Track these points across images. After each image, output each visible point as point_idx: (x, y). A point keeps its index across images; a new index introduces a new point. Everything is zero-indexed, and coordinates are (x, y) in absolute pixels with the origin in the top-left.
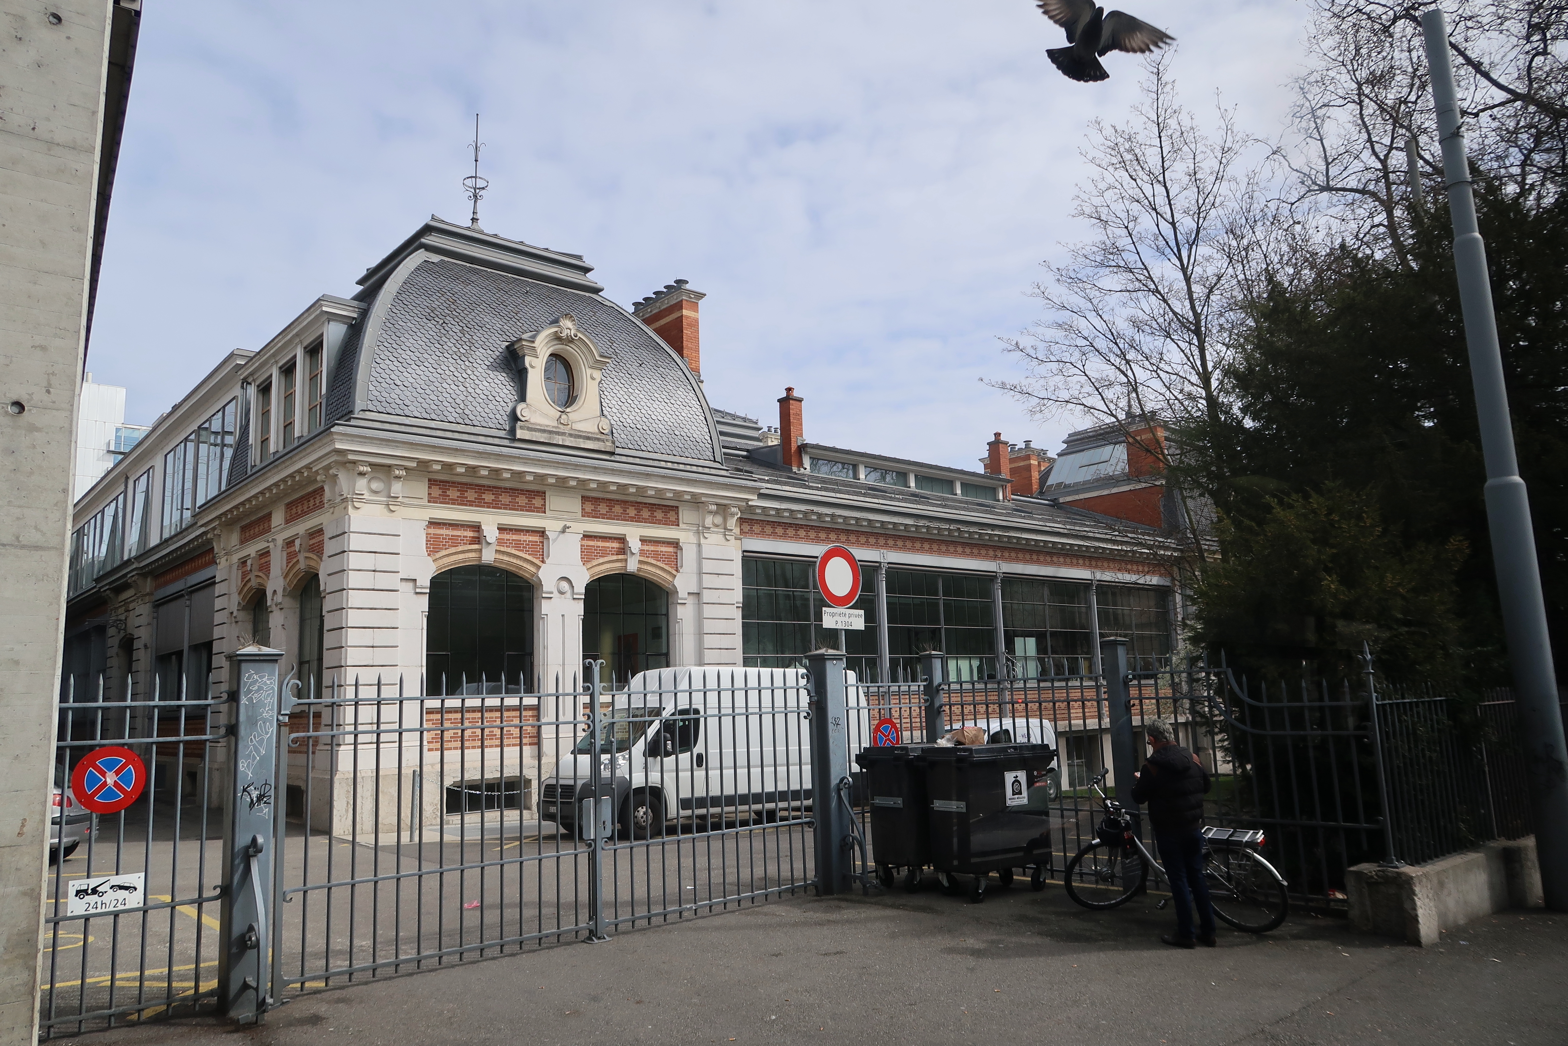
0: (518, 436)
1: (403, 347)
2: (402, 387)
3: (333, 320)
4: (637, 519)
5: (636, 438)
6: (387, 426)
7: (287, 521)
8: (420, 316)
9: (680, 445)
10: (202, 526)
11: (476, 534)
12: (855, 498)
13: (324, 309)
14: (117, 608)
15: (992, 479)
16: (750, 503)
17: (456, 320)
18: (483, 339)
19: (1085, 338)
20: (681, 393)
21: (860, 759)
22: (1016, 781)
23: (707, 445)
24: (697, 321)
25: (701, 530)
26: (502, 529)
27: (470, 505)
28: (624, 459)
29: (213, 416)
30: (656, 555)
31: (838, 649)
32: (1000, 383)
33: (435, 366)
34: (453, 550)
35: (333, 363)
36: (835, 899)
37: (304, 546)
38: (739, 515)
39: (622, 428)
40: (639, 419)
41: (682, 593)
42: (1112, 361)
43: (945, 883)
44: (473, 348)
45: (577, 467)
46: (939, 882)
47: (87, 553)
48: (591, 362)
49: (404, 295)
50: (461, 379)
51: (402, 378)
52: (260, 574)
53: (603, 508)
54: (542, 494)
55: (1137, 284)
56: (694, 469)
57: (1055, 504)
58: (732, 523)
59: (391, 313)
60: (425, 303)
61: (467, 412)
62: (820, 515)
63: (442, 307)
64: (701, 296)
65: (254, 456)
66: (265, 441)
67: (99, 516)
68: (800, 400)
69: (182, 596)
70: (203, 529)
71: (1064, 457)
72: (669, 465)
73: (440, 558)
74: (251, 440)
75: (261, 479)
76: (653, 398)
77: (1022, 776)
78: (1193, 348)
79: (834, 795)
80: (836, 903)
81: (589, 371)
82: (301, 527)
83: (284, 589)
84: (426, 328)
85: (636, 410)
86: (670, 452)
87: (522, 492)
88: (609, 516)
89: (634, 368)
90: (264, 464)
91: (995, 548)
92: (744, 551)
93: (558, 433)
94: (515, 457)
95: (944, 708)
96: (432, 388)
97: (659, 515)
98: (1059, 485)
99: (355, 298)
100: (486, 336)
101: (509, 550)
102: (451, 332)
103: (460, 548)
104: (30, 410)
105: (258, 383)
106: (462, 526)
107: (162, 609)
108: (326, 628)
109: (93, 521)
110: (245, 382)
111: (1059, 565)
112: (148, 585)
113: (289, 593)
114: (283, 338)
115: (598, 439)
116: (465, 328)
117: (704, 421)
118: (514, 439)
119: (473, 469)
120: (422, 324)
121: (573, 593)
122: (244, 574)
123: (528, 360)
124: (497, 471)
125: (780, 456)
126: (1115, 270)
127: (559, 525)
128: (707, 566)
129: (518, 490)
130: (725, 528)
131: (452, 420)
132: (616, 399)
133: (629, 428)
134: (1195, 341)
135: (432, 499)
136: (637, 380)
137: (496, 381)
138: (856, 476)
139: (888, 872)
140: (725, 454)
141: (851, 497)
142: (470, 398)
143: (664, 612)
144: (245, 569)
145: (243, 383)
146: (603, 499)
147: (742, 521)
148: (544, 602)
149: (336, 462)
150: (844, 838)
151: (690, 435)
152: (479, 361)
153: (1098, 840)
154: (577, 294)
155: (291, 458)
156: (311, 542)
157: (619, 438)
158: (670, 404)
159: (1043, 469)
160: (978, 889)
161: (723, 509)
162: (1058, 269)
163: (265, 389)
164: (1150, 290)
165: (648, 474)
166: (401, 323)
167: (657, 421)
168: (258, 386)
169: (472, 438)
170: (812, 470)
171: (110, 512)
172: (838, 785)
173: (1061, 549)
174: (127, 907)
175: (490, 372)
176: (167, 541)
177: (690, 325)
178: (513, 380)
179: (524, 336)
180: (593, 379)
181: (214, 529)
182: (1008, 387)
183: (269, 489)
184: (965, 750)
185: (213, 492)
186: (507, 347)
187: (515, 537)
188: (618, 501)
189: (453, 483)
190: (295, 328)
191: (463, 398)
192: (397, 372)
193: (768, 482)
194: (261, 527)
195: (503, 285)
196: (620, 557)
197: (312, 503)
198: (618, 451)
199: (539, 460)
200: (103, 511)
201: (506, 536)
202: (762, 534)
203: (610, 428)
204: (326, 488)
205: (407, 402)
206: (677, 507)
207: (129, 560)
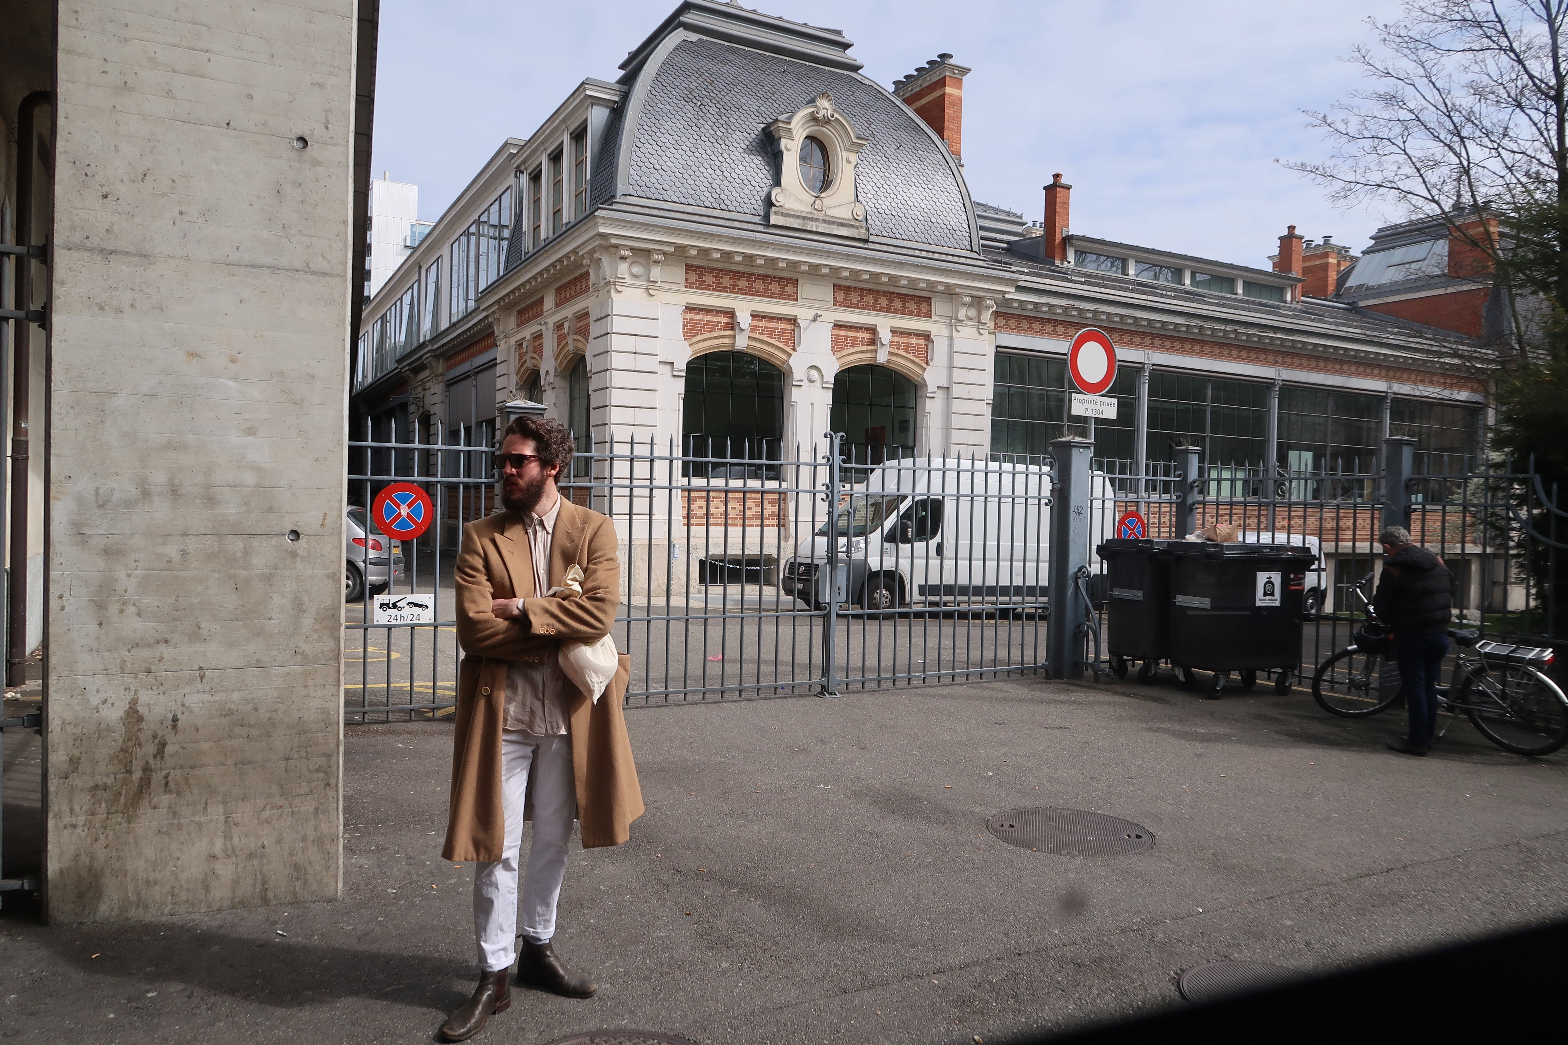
0: (772, 222)
1: (662, 130)
2: (661, 171)
3: (597, 104)
4: (889, 310)
5: (891, 226)
6: (647, 211)
7: (557, 305)
8: (678, 97)
9: (936, 233)
10: (484, 310)
11: (730, 321)
12: (1122, 293)
13: (588, 93)
14: (416, 387)
15: (1280, 277)
16: (1007, 296)
17: (714, 101)
18: (739, 121)
19: (1411, 111)
20: (939, 177)
21: (1102, 550)
22: (1269, 582)
23: (964, 233)
24: (960, 99)
25: (954, 323)
26: (755, 316)
27: (725, 291)
28: (877, 247)
29: (491, 205)
30: (907, 347)
31: (1086, 437)
32: (1299, 164)
33: (693, 149)
34: (708, 335)
35: (596, 149)
36: (1065, 683)
37: (572, 328)
38: (994, 309)
39: (877, 214)
40: (894, 205)
41: (931, 386)
42: (1442, 137)
43: (1182, 678)
44: (730, 130)
45: (829, 254)
46: (1176, 677)
47: (390, 338)
48: (847, 144)
49: (662, 76)
50: (717, 163)
51: (661, 162)
52: (535, 356)
53: (855, 298)
54: (794, 282)
55: (1486, 40)
56: (950, 258)
57: (1353, 308)
58: (987, 316)
59: (650, 95)
60: (683, 85)
61: (723, 196)
62: (1081, 311)
63: (699, 88)
64: (965, 71)
65: (527, 244)
66: (537, 228)
67: (398, 303)
68: (1068, 188)
69: (469, 376)
70: (485, 314)
71: (1370, 256)
72: (924, 254)
73: (696, 343)
74: (525, 228)
75: (533, 264)
76: (910, 183)
77: (1276, 577)
78: (1550, 119)
79: (1071, 582)
80: (1066, 686)
81: (845, 154)
82: (569, 311)
83: (556, 370)
84: (684, 110)
85: (892, 195)
86: (925, 241)
87: (775, 279)
88: (861, 306)
89: (891, 151)
90: (536, 250)
91: (1276, 352)
92: (998, 347)
93: (811, 219)
94: (768, 243)
95: (1197, 506)
96: (690, 172)
97: (911, 306)
98: (1360, 287)
99: (619, 82)
100: (743, 118)
101: (761, 337)
102: (708, 115)
103: (715, 334)
104: (312, 145)
105: (529, 171)
106: (717, 312)
107: (453, 389)
108: (592, 406)
109: (393, 308)
110: (519, 171)
111: (1350, 374)
112: (441, 366)
113: (559, 374)
114: (551, 124)
115: (852, 226)
116: (722, 110)
117: (963, 208)
118: (768, 225)
119: (727, 255)
120: (681, 106)
121: (823, 382)
122: (521, 356)
123: (783, 143)
124: (751, 257)
125: (1042, 248)
126: (1459, 25)
127: (811, 314)
128: (959, 360)
129: (770, 277)
130: (979, 322)
131: (708, 204)
132: (871, 183)
133: (884, 215)
134: (1553, 110)
135: (688, 285)
136: (894, 164)
137: (752, 165)
138: (1125, 272)
139: (1122, 664)
140: (983, 246)
141: (1117, 292)
142: (726, 183)
143: (912, 405)
144: (521, 351)
145: (516, 172)
146: (855, 288)
147: (997, 314)
148: (794, 390)
149: (600, 246)
150: (1079, 626)
151: (947, 223)
152: (735, 144)
153: (1355, 646)
154: (836, 73)
155: (559, 242)
156: (579, 325)
157: (873, 225)
158: (927, 190)
159: (1342, 268)
160: (1216, 685)
161: (977, 302)
162: (1386, 26)
163: (536, 178)
164: (1501, 49)
165: (901, 263)
166: (660, 105)
167: (913, 207)
168: (530, 174)
169: (728, 223)
170: (1076, 265)
171: (407, 299)
172: (1076, 573)
173: (1355, 357)
174: (421, 622)
175: (746, 156)
176: (454, 325)
177: (953, 104)
178: (768, 164)
179: (781, 118)
180: (849, 162)
181: (494, 312)
182: (1309, 168)
183: (540, 273)
184: (1215, 546)
185: (493, 278)
186: (763, 129)
187: (767, 324)
188: (870, 290)
189: (709, 268)
190: (562, 113)
191: (719, 182)
192: (656, 156)
193: (1027, 274)
194: (535, 311)
195: (760, 64)
196: (870, 348)
197: (578, 288)
198: (872, 238)
199: (792, 247)
200: (401, 299)
201: (759, 323)
202: (1018, 329)
203: (864, 214)
204: (591, 272)
205: (666, 187)
206: (930, 298)
207: (424, 343)
